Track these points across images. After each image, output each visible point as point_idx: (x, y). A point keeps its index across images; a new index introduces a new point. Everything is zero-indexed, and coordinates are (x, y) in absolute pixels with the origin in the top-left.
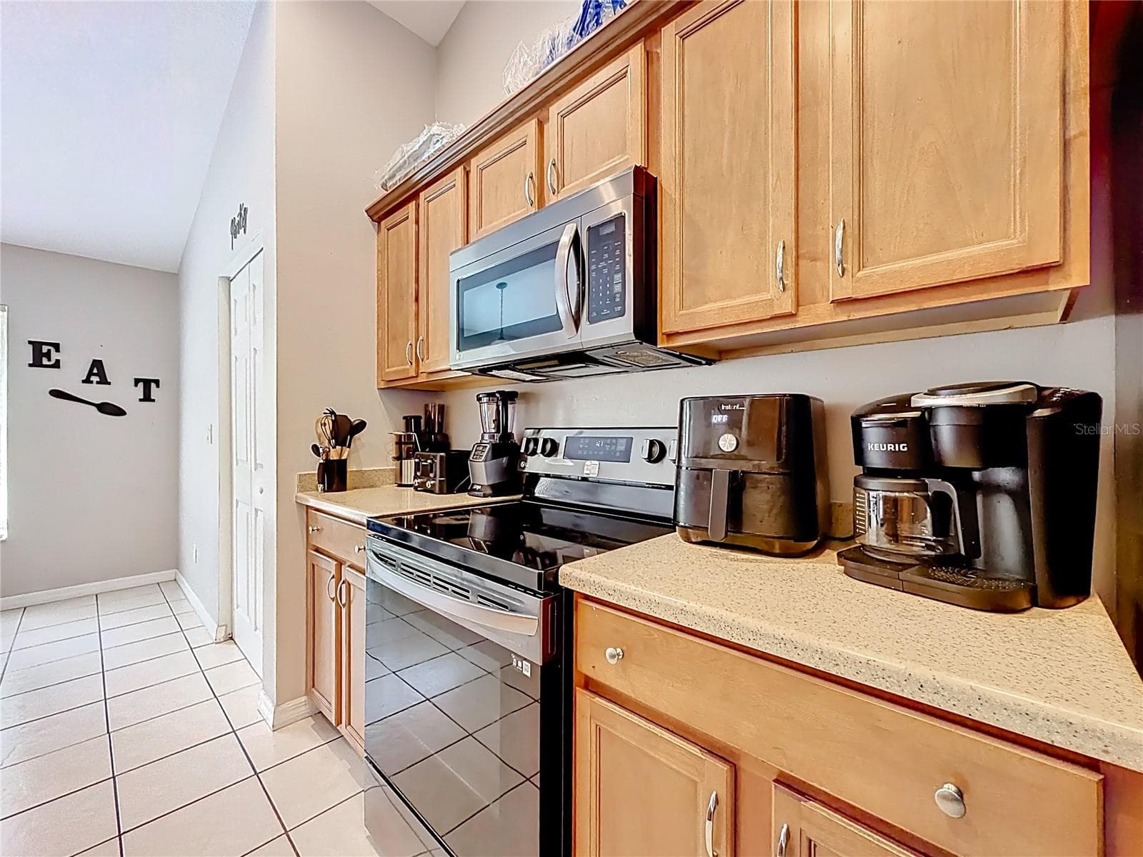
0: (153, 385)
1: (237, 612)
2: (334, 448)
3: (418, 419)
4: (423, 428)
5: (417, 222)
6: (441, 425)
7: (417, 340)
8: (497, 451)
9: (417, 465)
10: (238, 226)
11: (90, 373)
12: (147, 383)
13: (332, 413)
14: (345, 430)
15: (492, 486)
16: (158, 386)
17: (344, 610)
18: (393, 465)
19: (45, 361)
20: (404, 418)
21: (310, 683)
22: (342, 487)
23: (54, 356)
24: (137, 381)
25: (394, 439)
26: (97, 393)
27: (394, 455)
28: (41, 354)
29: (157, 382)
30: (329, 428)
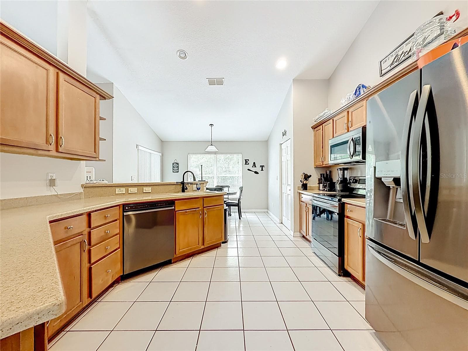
0: (263, 167)
1: (283, 217)
2: (305, 181)
3: (324, 174)
4: (325, 176)
5: (323, 130)
6: (330, 176)
7: (323, 157)
8: (341, 182)
9: (323, 185)
10: (284, 134)
11: (253, 165)
12: (262, 166)
13: (304, 173)
14: (307, 177)
15: (340, 190)
16: (264, 167)
17: (307, 213)
18: (318, 185)
19: (247, 163)
20: (320, 174)
21: (300, 229)
22: (306, 189)
23: (248, 162)
24: (261, 166)
25: (318, 179)
26: (254, 169)
27: (318, 183)
28: (246, 162)
29: (264, 166)
30: (303, 177)
